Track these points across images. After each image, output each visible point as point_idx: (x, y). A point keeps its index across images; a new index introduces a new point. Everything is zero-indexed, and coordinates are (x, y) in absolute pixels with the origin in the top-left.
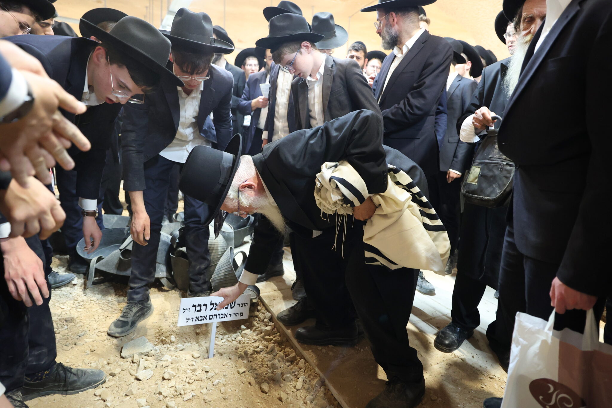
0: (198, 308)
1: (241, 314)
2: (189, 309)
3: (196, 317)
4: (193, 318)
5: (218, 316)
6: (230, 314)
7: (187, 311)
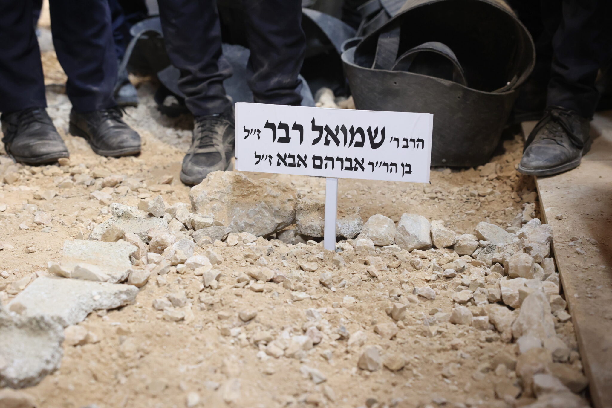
0: (281, 133)
1: (407, 169)
2: (259, 131)
3: (279, 155)
4: (271, 157)
5: (338, 164)
6: (370, 163)
7: (253, 137)
